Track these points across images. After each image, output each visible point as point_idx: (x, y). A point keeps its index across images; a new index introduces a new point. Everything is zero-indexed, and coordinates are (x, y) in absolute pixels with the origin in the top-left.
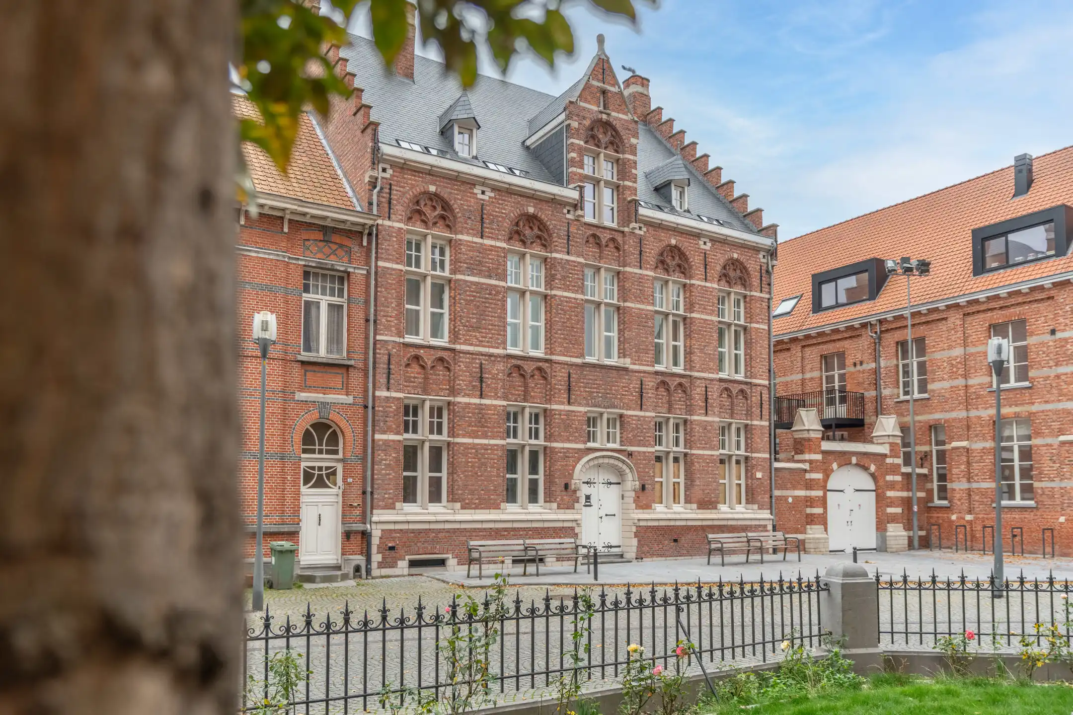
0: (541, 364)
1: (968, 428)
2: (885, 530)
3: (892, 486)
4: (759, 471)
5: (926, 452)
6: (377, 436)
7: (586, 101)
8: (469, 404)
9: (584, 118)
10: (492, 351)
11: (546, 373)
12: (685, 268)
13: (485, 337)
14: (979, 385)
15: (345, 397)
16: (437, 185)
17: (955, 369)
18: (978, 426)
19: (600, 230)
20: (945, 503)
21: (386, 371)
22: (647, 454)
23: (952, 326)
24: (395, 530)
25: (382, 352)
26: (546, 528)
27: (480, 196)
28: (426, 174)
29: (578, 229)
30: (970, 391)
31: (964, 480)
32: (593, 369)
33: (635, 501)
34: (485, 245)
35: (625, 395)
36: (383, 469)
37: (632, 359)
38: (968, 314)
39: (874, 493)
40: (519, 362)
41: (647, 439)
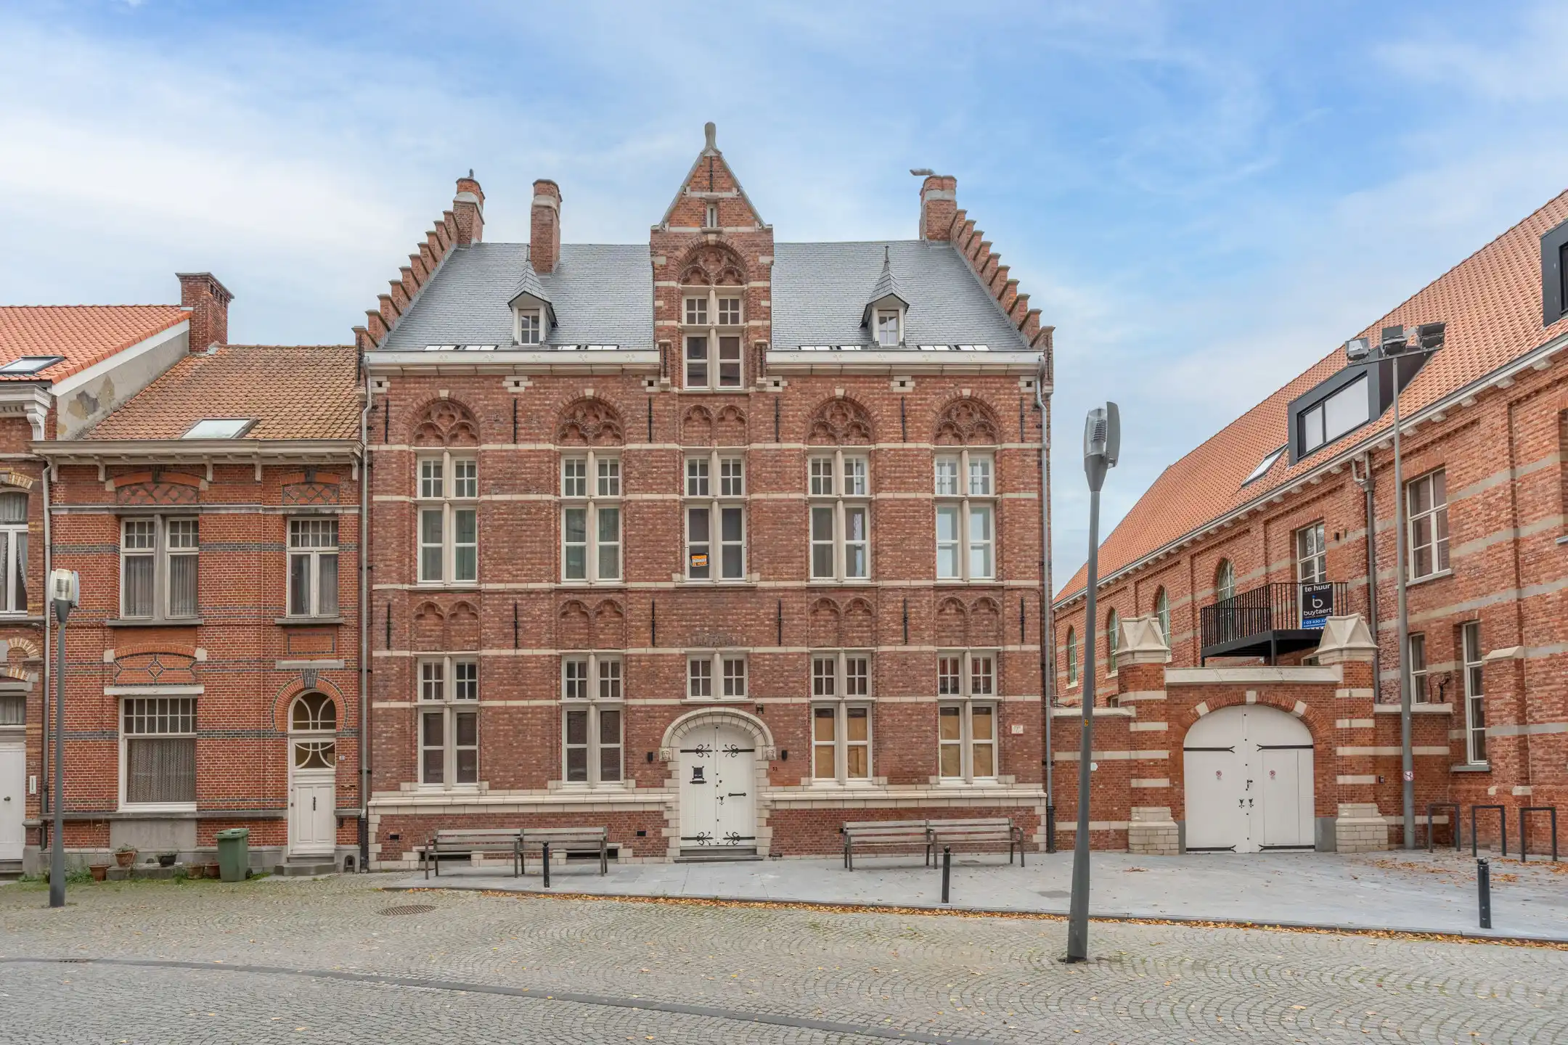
0: (611, 596)
1: (1521, 620)
2: (1335, 814)
3: (1350, 737)
4: (1019, 723)
5: (1448, 673)
6: (376, 705)
7: (680, 223)
8: (498, 657)
9: (676, 248)
10: (531, 586)
11: (620, 607)
12: (867, 429)
13: (522, 570)
14: (1542, 534)
15: (336, 661)
16: (449, 388)
17: (1494, 513)
18: (1540, 614)
19: (709, 398)
20: (1483, 764)
21: (385, 626)
22: (792, 707)
23: (1488, 432)
24: (397, 816)
25: (380, 603)
26: (615, 813)
27: (513, 389)
28: (435, 377)
29: (666, 404)
30: (1523, 550)
31: (1511, 720)
32: (691, 594)
33: (769, 774)
34: (519, 451)
35: (752, 625)
36: (383, 744)
37: (762, 574)
38: (1519, 401)
39: (1312, 750)
40: (577, 597)
41: (791, 685)
